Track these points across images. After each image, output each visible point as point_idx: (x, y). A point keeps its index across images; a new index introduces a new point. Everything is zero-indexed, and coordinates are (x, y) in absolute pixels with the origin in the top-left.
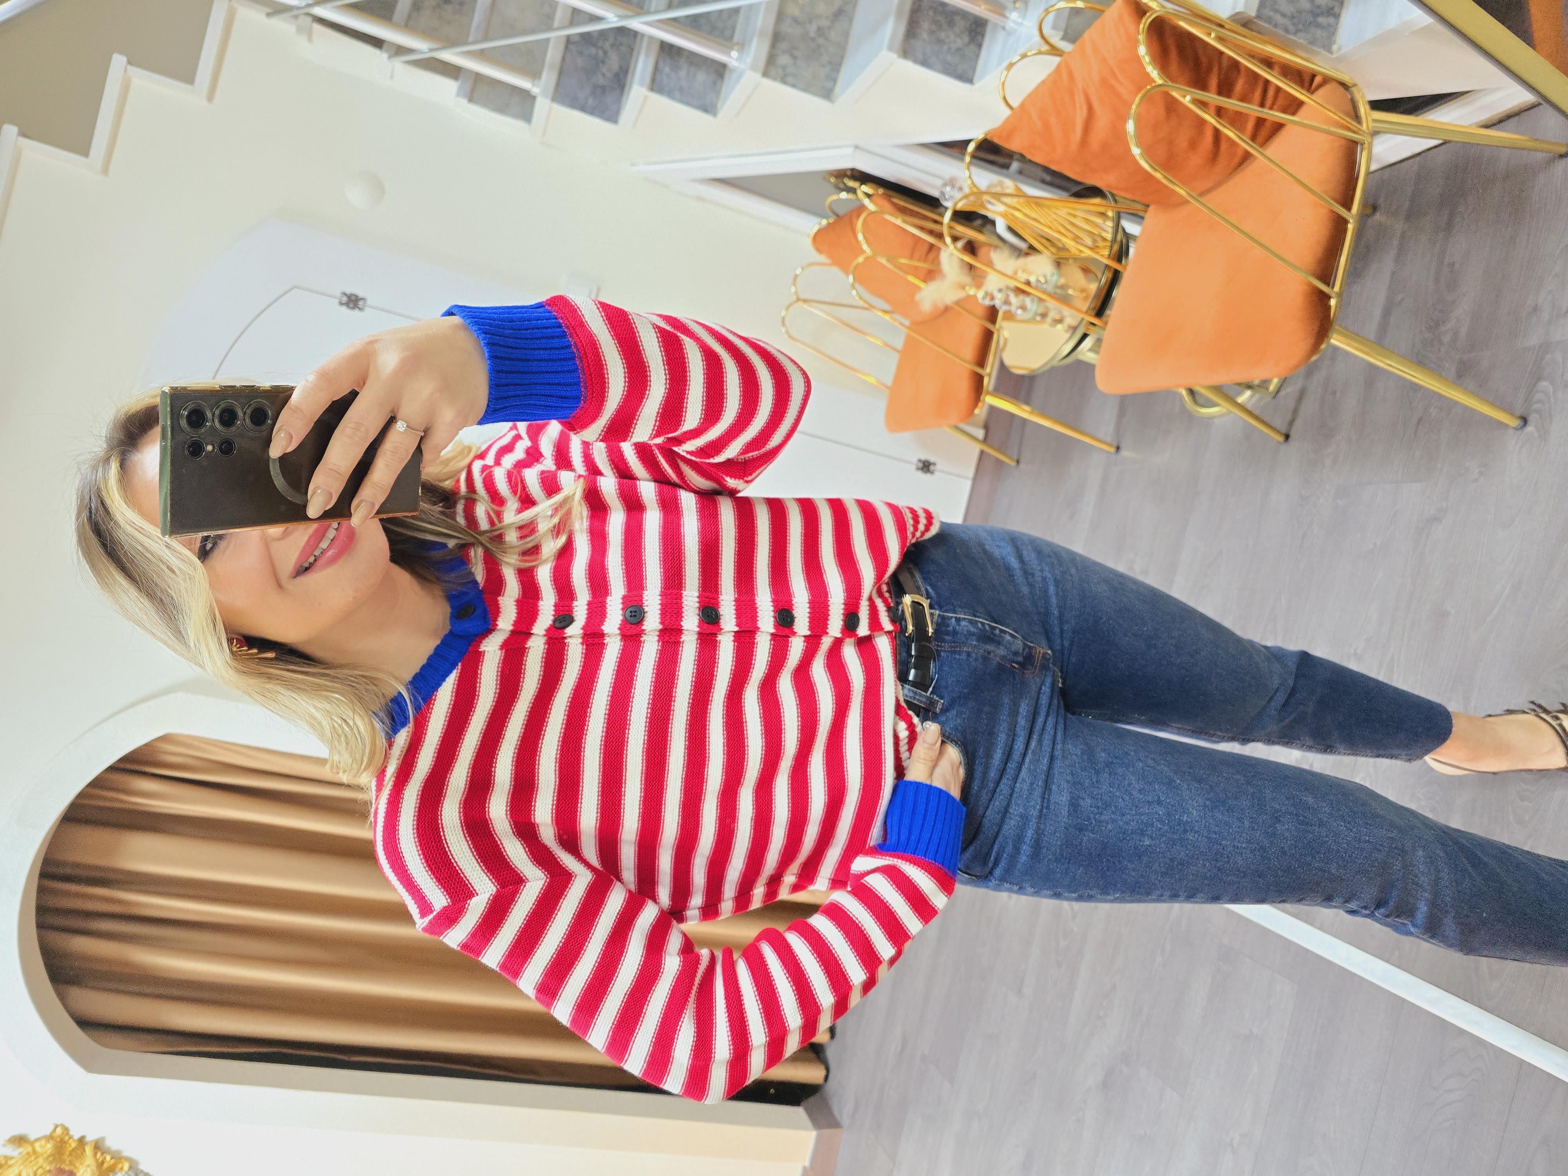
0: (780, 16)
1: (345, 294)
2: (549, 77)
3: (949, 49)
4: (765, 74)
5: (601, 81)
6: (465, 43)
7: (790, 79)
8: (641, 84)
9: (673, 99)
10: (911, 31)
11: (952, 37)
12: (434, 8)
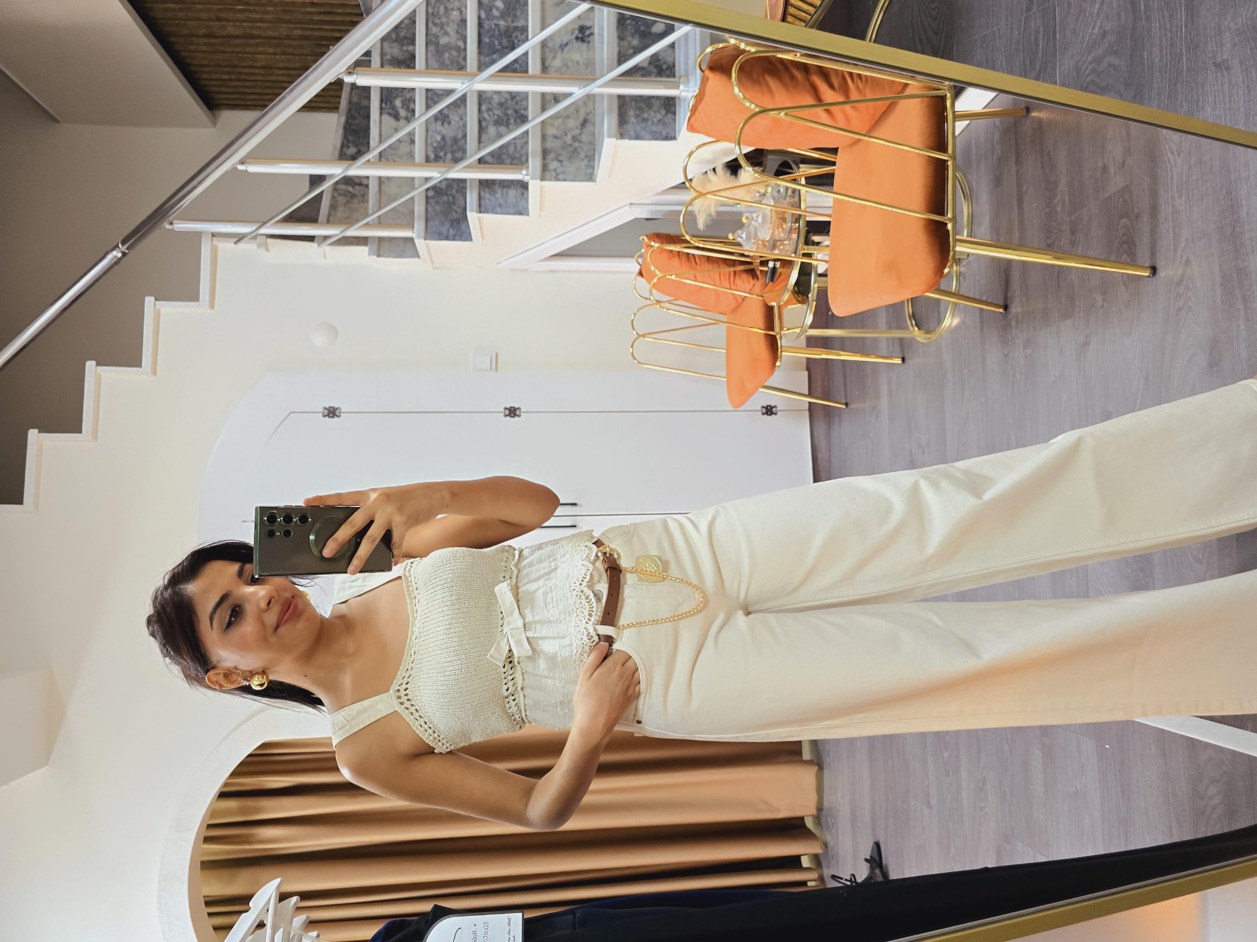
0: (544, 138)
1: (326, 408)
2: (419, 224)
3: (653, 122)
4: (542, 179)
5: (453, 217)
6: (362, 219)
7: (561, 177)
8: (472, 211)
9: (496, 213)
10: (622, 120)
11: (653, 114)
12: (345, 204)
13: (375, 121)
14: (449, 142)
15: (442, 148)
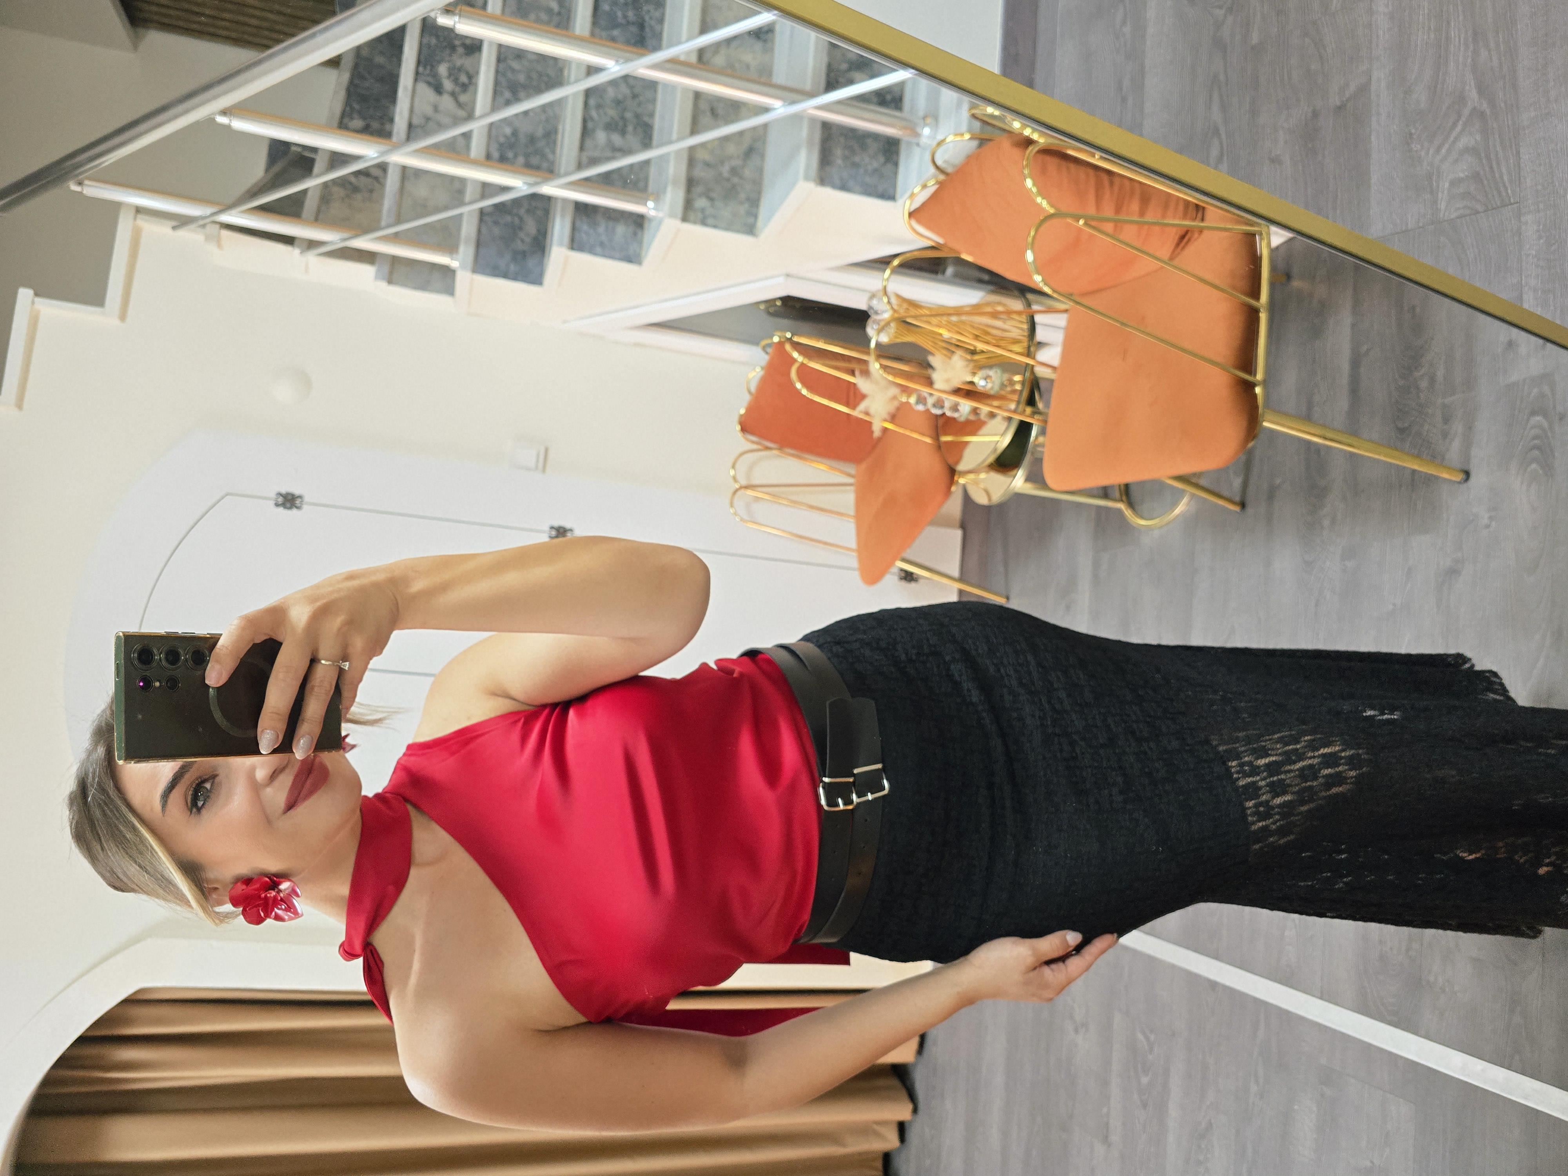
0: (691, 162)
1: (280, 494)
2: (466, 250)
3: (866, 170)
4: (685, 219)
5: (519, 246)
6: (378, 228)
7: (710, 221)
8: (561, 244)
9: (595, 254)
10: (825, 159)
11: (867, 159)
12: (343, 199)
13: (405, 88)
14: (523, 139)
15: (511, 146)
